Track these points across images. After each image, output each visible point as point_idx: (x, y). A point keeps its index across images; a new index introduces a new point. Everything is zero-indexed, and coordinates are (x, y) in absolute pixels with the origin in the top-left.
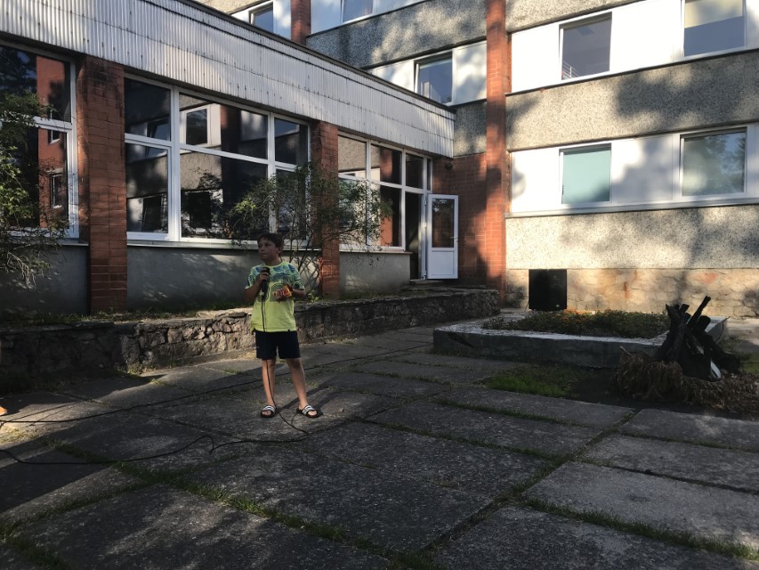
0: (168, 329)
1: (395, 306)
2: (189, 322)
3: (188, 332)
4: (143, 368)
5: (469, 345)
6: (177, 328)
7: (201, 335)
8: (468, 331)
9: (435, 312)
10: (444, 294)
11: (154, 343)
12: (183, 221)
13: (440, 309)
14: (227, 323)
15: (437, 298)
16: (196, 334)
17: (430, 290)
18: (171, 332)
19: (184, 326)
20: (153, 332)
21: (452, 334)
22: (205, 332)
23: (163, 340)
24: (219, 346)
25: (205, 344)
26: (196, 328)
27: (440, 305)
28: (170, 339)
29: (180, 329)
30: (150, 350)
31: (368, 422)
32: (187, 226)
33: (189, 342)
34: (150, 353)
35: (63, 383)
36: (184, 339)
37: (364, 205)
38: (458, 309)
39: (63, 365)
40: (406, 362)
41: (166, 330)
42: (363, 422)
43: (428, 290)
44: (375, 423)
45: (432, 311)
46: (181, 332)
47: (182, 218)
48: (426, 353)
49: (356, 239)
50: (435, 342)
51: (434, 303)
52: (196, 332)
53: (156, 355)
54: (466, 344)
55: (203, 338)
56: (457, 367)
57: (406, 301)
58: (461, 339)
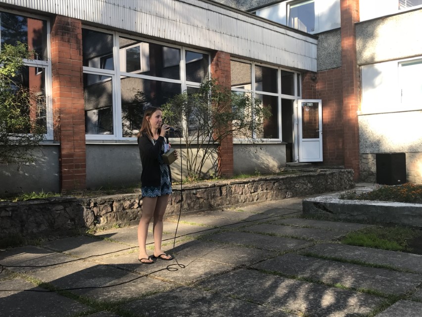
0: (113, 202)
1: (274, 183)
2: (128, 196)
3: (127, 204)
4: (97, 229)
5: (330, 212)
6: (119, 201)
7: (136, 206)
8: (329, 201)
9: (305, 187)
10: (311, 173)
11: (104, 212)
12: (123, 125)
13: (309, 185)
15: (306, 176)
16: (132, 205)
17: (301, 171)
18: (115, 204)
19: (124, 199)
20: (103, 204)
21: (317, 204)
22: (139, 203)
23: (110, 210)
25: (139, 212)
26: (132, 201)
27: (309, 182)
28: (114, 209)
29: (122, 202)
30: (101, 216)
31: (251, 268)
32: (126, 129)
33: (127, 211)
34: (101, 219)
35: (43, 240)
36: (124, 209)
37: (250, 109)
38: (322, 184)
39: (43, 227)
40: (282, 225)
41: (111, 202)
42: (248, 269)
43: (299, 171)
44: (257, 269)
45: (303, 186)
46: (122, 204)
47: (123, 124)
48: (298, 218)
49: (245, 134)
50: (304, 210)
51: (304, 180)
52: (132, 203)
53: (106, 220)
54: (327, 210)
55: (137, 208)
56: (320, 228)
57: (282, 179)
58: (324, 207)
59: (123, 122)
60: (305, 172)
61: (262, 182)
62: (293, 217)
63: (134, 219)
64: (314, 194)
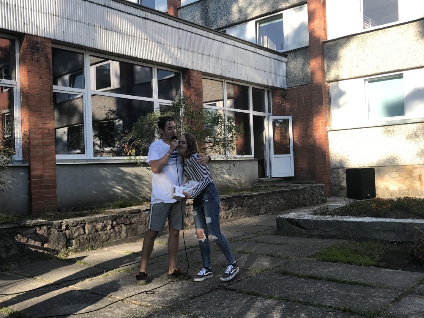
0: (85, 224)
1: (248, 200)
2: (100, 217)
3: (100, 225)
4: (68, 252)
5: (303, 228)
6: (92, 222)
7: (109, 227)
8: (302, 217)
9: (278, 202)
10: (284, 189)
11: (76, 234)
12: (95, 144)
13: (282, 200)
14: (127, 217)
15: (279, 192)
16: (105, 226)
17: (274, 186)
18: (87, 226)
19: (97, 221)
20: (75, 226)
21: (290, 221)
22: (112, 224)
23: (82, 231)
24: (122, 234)
25: (112, 233)
26: (105, 222)
27: (281, 197)
28: (87, 231)
29: (94, 223)
30: (73, 239)
31: (228, 289)
32: (97, 148)
33: (100, 232)
34: (73, 241)
35: (13, 266)
36: (97, 231)
37: (223, 127)
38: (295, 200)
39: (13, 252)
40: (257, 242)
41: (84, 224)
42: (225, 290)
43: (272, 186)
44: (234, 290)
45: (276, 202)
46: (95, 226)
47: (94, 142)
48: (272, 235)
49: (218, 152)
50: (278, 227)
51: (277, 196)
52: (105, 224)
53: (78, 242)
54: (301, 227)
55: (110, 229)
56: (294, 245)
57: (256, 195)
58: (297, 223)
59: (94, 141)
60: (278, 187)
61: (236, 199)
62: (267, 234)
63: (108, 240)
64: (287, 209)
